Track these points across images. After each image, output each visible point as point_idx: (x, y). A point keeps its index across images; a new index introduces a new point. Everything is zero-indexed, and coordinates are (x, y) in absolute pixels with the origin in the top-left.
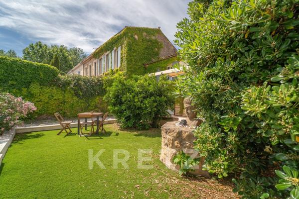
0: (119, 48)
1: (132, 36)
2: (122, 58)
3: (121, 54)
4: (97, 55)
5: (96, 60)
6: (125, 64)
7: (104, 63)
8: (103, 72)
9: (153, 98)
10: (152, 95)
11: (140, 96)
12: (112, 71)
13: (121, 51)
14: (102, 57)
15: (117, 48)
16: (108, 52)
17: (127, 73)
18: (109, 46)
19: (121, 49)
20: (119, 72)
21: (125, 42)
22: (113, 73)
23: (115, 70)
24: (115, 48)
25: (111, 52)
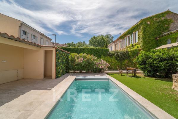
0: (137, 32)
1: (145, 23)
2: (139, 37)
3: (138, 35)
4: (122, 37)
5: (121, 40)
6: (141, 40)
7: (127, 41)
8: (126, 46)
9: (166, 62)
10: (165, 60)
11: (157, 61)
12: (132, 45)
13: (138, 34)
14: (125, 38)
15: (135, 32)
16: (130, 35)
17: (143, 45)
18: (130, 32)
19: (138, 32)
20: (137, 45)
21: (141, 28)
22: (133, 46)
23: (134, 44)
24: (134, 32)
25: (131, 35)
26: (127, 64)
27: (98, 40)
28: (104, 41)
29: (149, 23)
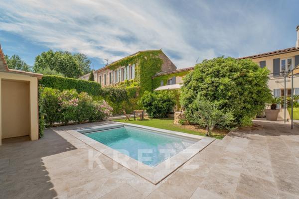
0: (134, 65)
1: (143, 58)
2: (136, 73)
3: (135, 70)
4: (113, 67)
5: (111, 71)
6: (139, 77)
7: (120, 73)
8: (118, 81)
12: (128, 81)
13: (135, 68)
14: (118, 69)
15: (132, 65)
16: (124, 67)
17: (141, 83)
18: (125, 63)
19: (135, 66)
20: (134, 83)
21: (139, 62)
22: (128, 83)
23: (130, 80)
24: (129, 65)
25: (126, 67)
26: (124, 107)
27: (61, 61)
28: (75, 65)
29: (146, 58)
